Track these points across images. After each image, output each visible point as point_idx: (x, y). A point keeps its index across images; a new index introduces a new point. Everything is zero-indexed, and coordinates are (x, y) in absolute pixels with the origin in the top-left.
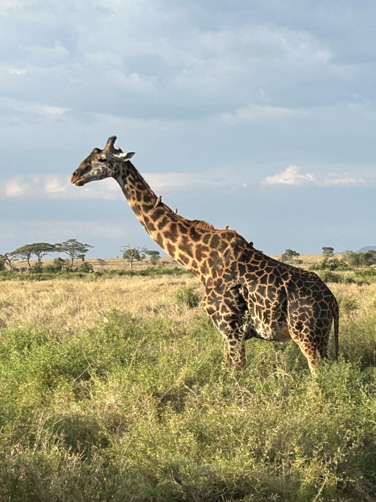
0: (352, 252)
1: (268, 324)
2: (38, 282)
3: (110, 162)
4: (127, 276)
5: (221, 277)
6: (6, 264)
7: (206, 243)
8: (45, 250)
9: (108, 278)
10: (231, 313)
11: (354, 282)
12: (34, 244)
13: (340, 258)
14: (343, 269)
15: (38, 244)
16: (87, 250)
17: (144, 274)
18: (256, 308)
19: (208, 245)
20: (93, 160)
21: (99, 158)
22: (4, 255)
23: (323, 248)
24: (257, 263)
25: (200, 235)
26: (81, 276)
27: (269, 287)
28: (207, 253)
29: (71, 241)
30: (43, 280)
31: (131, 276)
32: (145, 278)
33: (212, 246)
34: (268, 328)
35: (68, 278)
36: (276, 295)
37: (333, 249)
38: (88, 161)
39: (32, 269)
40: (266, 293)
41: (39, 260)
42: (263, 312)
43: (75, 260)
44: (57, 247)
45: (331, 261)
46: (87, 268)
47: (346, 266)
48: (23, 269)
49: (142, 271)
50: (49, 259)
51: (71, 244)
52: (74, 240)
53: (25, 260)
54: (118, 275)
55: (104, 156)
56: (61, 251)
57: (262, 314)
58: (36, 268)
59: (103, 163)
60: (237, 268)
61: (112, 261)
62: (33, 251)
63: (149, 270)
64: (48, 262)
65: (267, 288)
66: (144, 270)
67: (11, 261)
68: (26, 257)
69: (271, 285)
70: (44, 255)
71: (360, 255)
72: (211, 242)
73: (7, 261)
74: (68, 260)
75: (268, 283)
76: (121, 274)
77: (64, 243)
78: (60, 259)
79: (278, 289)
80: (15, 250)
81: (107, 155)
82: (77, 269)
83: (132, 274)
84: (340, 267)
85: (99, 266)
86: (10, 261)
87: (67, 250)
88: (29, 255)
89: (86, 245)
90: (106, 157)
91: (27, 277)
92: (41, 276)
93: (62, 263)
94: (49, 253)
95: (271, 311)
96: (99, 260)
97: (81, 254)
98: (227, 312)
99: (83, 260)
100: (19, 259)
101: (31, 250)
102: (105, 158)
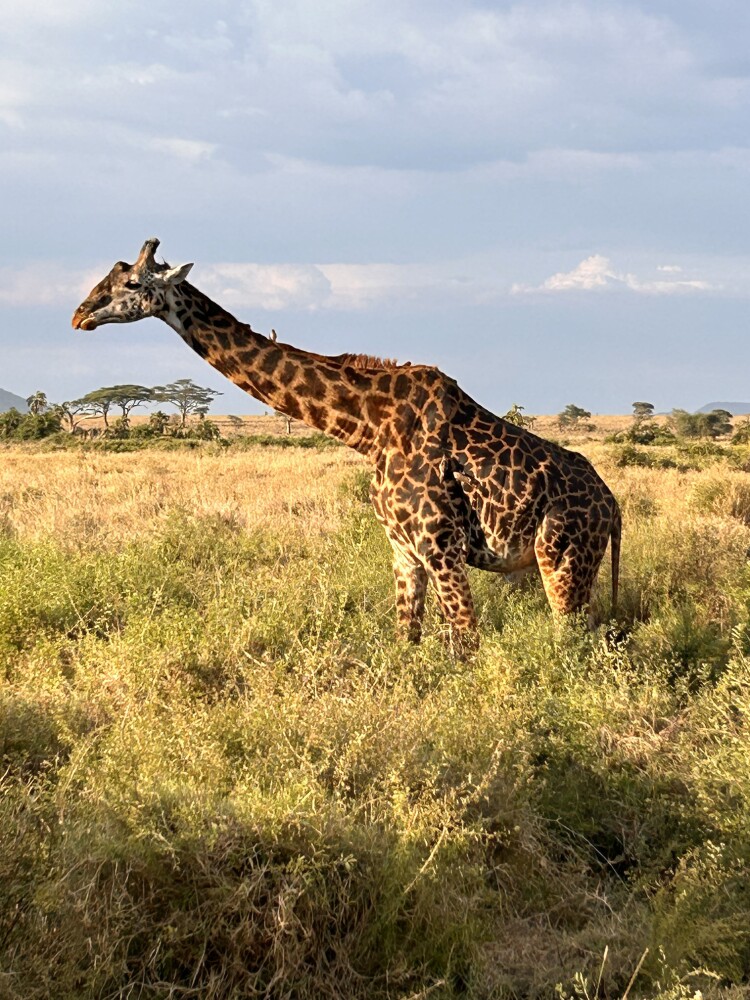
0: (683, 412)
1: (506, 539)
2: (114, 455)
3: (146, 288)
4: (276, 448)
5: (421, 451)
6: (63, 422)
7: (387, 390)
8: (136, 398)
9: (242, 450)
10: (439, 516)
11: (674, 466)
12: (116, 388)
13: (661, 422)
14: (664, 442)
15: (124, 387)
16: (210, 400)
17: (306, 444)
18: (488, 508)
19: (391, 395)
20: (115, 284)
21: (125, 281)
22: (60, 405)
23: (635, 405)
24: (488, 428)
25: (369, 379)
26: (192, 446)
27: (515, 472)
28: (392, 410)
29: (182, 382)
30: (124, 451)
31: (284, 447)
32: (307, 452)
33: (398, 395)
34: (503, 546)
35: (169, 449)
36: (529, 487)
37: (652, 407)
38: (104, 287)
39: (110, 432)
40: (511, 482)
41: (125, 415)
42: (499, 516)
43: (190, 416)
44: (157, 392)
45: (646, 427)
46: (208, 432)
47: (673, 436)
48: (95, 432)
49: (304, 439)
50: (141, 414)
51: (181, 387)
52: (187, 382)
53: (99, 414)
54: (259, 445)
55: (135, 278)
56: (164, 401)
57: (498, 520)
58: (117, 431)
59: (132, 291)
60: (451, 435)
61: (256, 419)
62: (114, 399)
63: (316, 437)
64: (140, 420)
65: (511, 474)
66: (307, 437)
67: (74, 417)
68: (102, 410)
69: (518, 468)
70: (133, 406)
71: (697, 417)
72: (395, 389)
73: (67, 416)
74: (177, 417)
75: (512, 464)
76: (265, 444)
77: (170, 386)
78: (160, 414)
79: (530, 476)
80: (83, 397)
81: (141, 275)
82: (191, 432)
83: (286, 443)
84: (660, 439)
85: (231, 429)
86: (71, 417)
87: (174, 399)
88: (106, 407)
89: (209, 390)
90: (139, 280)
91: (97, 445)
92: (121, 444)
93: (163, 421)
94: (142, 403)
95: (516, 515)
96: (232, 417)
97: (200, 406)
98: (432, 514)
99: (202, 417)
100: (88, 412)
101: (109, 398)
102: (137, 281)
